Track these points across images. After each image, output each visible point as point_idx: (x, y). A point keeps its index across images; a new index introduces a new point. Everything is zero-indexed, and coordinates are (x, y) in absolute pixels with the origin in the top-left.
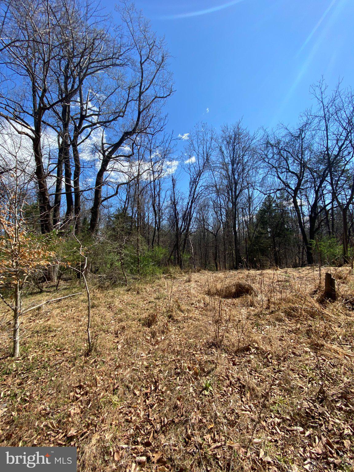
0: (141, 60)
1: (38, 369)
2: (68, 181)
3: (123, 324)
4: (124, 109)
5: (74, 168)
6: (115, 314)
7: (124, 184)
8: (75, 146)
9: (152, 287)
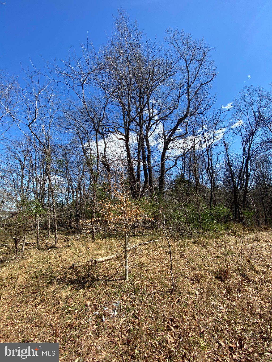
0: (187, 64)
1: (140, 293)
2: (144, 162)
4: (177, 103)
5: (147, 153)
6: (188, 262)
7: (180, 156)
8: (147, 138)
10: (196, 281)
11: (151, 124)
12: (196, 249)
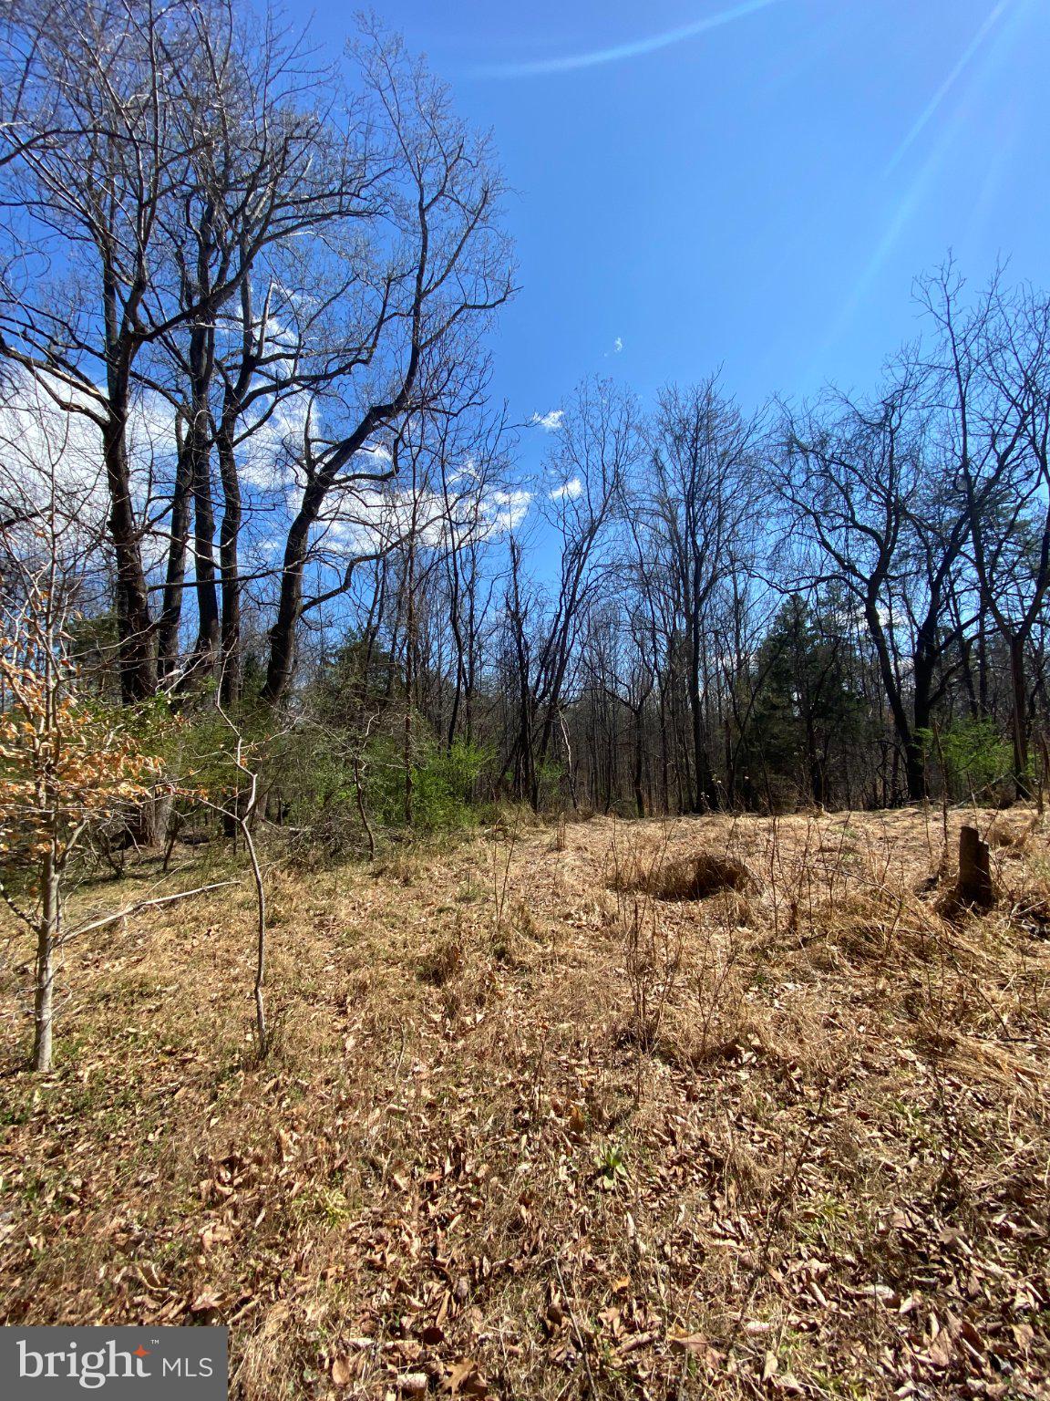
0: (422, 199)
1: (106, 1107)
2: (203, 548)
3: (362, 974)
4: (371, 340)
5: (222, 512)
6: (338, 945)
7: (367, 558)
8: (225, 445)
9: (448, 865)
10: (352, 1003)
11: (251, 389)
12: (375, 895)
